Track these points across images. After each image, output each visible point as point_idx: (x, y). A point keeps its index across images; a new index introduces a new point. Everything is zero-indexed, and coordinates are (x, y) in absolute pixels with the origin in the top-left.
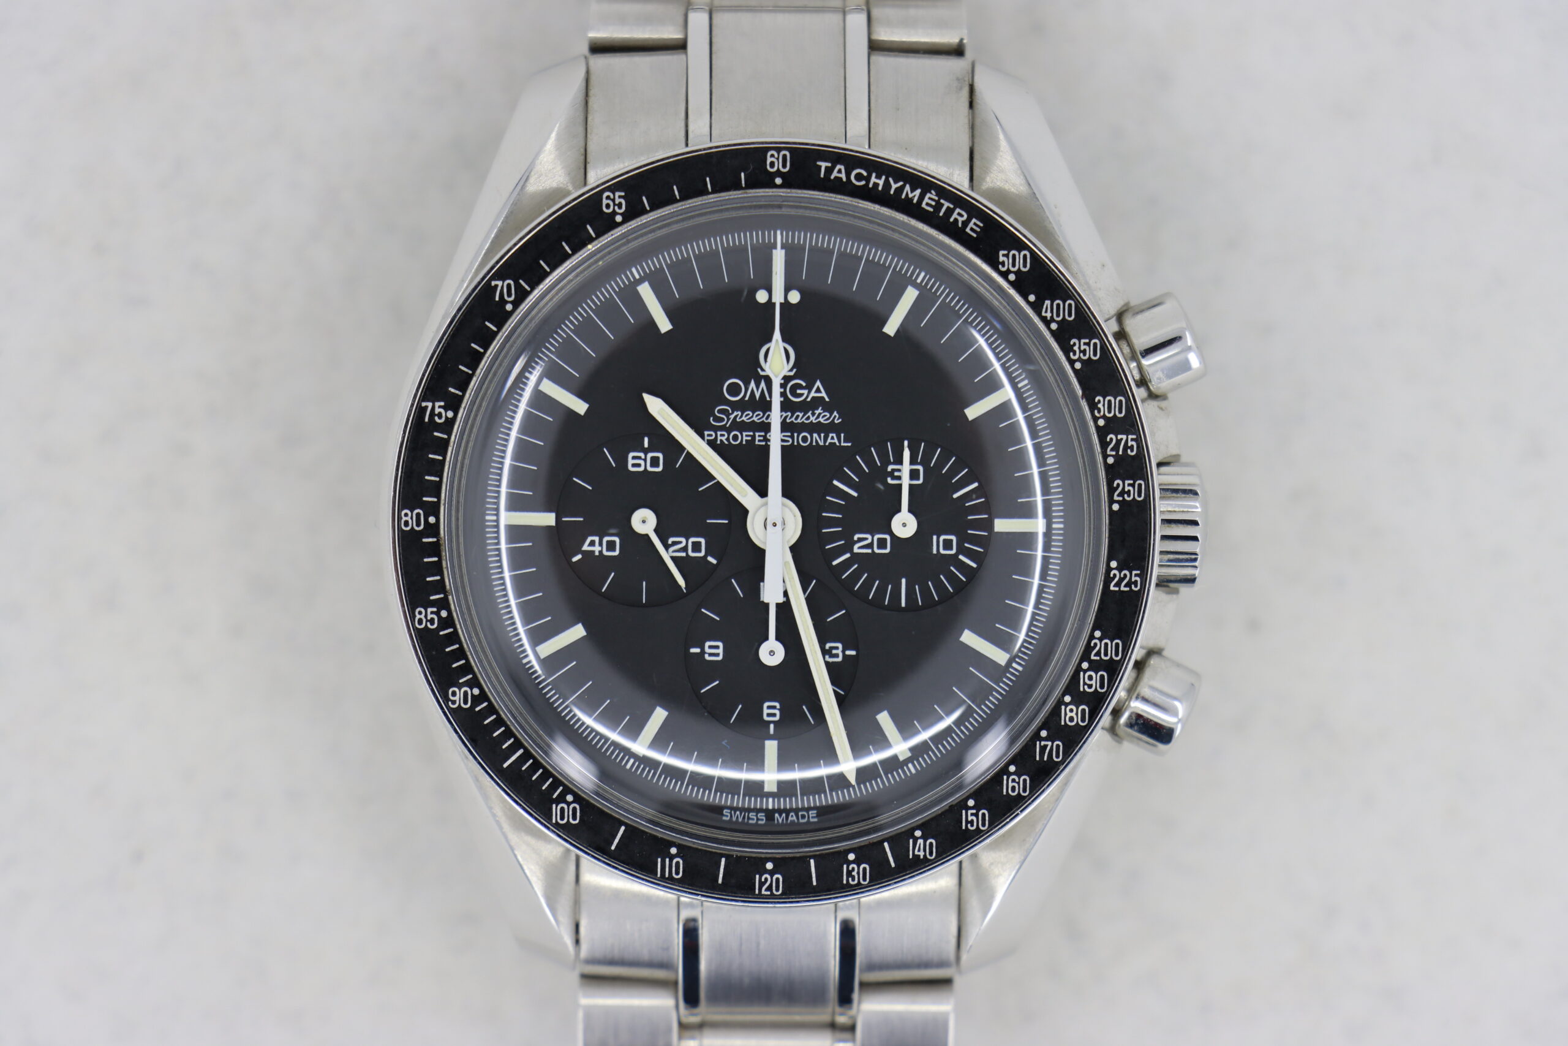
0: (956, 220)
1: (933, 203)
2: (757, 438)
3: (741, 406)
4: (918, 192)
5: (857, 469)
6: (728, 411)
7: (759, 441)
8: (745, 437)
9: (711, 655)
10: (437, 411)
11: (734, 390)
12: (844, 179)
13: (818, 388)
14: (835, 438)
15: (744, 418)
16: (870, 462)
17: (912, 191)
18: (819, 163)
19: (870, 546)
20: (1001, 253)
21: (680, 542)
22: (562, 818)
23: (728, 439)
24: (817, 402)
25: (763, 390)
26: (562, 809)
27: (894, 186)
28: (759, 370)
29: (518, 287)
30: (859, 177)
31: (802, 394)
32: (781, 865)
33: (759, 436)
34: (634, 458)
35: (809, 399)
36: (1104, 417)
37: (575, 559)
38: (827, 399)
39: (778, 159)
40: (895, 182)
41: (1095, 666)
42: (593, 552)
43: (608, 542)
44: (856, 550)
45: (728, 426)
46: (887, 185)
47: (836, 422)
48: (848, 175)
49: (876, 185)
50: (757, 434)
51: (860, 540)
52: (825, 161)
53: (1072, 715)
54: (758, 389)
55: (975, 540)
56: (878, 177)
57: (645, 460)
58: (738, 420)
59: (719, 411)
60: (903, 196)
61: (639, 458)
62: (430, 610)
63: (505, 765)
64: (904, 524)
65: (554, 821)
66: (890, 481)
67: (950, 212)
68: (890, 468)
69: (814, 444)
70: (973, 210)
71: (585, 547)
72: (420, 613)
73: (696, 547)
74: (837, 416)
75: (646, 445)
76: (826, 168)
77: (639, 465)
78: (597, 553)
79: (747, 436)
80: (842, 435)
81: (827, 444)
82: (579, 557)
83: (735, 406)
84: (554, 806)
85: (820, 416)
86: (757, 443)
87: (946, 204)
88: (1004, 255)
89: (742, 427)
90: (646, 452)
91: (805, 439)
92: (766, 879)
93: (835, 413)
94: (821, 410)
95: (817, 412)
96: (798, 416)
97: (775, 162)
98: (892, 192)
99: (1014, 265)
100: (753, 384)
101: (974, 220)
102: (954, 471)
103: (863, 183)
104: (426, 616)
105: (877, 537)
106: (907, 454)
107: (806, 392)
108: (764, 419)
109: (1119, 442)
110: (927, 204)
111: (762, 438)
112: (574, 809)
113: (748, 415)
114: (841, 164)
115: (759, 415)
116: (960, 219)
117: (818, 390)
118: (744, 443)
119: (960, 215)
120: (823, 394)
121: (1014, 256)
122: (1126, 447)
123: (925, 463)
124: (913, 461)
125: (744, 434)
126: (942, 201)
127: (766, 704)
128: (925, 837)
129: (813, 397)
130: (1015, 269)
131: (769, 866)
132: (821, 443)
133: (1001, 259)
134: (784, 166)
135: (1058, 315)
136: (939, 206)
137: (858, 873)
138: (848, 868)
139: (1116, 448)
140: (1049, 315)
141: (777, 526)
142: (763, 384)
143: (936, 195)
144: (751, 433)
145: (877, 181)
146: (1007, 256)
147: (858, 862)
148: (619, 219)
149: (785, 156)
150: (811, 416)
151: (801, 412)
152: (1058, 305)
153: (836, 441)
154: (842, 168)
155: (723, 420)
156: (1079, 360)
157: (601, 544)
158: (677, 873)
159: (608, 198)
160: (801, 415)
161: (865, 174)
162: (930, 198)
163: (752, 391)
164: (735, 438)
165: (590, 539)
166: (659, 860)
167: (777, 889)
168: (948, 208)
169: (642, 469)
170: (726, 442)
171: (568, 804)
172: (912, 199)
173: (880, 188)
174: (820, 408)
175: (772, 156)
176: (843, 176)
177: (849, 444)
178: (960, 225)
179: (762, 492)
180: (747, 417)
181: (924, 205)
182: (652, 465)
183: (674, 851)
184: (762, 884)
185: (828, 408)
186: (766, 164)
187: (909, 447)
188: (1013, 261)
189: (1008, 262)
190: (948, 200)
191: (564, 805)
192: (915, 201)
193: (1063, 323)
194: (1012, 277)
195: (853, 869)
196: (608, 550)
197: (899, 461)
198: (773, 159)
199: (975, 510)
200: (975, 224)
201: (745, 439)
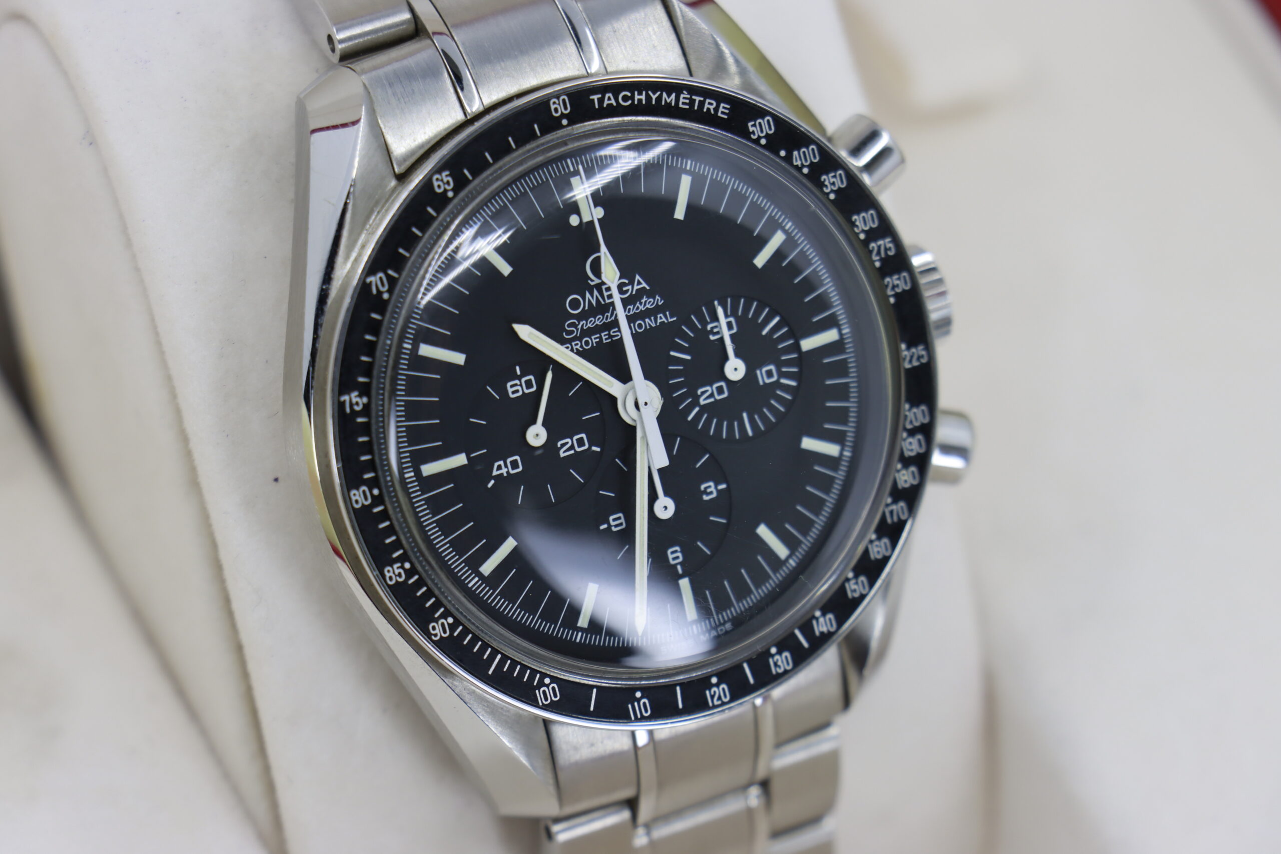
0: (708, 109)
1: (687, 101)
2: (604, 338)
3: (584, 316)
4: (673, 96)
5: (685, 337)
6: (575, 322)
7: (606, 339)
8: (594, 339)
9: (616, 526)
10: (354, 400)
11: (575, 304)
12: (615, 104)
13: (638, 281)
14: (663, 317)
15: (589, 325)
16: (692, 327)
17: (669, 96)
18: (592, 97)
19: (712, 395)
20: (750, 124)
21: (567, 443)
22: (546, 699)
23: (581, 346)
24: (641, 293)
25: (597, 297)
26: (544, 692)
27: (654, 97)
28: (589, 281)
29: (388, 276)
30: (625, 98)
31: (627, 291)
32: (723, 676)
33: (605, 335)
34: (512, 386)
35: (634, 293)
36: (863, 231)
37: (490, 485)
38: (648, 288)
39: (559, 104)
40: (654, 94)
41: (912, 433)
42: (502, 474)
43: (511, 462)
44: (702, 402)
45: (578, 335)
46: (648, 98)
47: (660, 304)
48: (616, 100)
49: (640, 101)
50: (603, 334)
51: (703, 393)
52: (596, 94)
53: (906, 478)
54: (592, 297)
55: (788, 363)
56: (640, 94)
57: (521, 385)
58: (585, 328)
59: (568, 326)
60: (663, 103)
61: (516, 385)
62: (395, 566)
63: (490, 672)
64: (735, 369)
65: (541, 704)
66: (712, 338)
67: (702, 104)
68: (709, 327)
69: (648, 327)
70: (720, 97)
71: (495, 473)
72: (389, 572)
73: (581, 442)
74: (659, 299)
75: (518, 372)
76: (598, 99)
77: (517, 391)
78: (505, 475)
79: (595, 338)
80: (668, 313)
81: (658, 324)
82: (492, 482)
83: (579, 317)
84: (537, 691)
85: (647, 303)
87: (698, 99)
88: (752, 126)
90: (519, 378)
91: (640, 326)
92: (715, 692)
93: (657, 297)
94: (646, 298)
95: (643, 301)
96: (630, 309)
97: (558, 108)
98: (654, 102)
99: (762, 131)
100: (588, 295)
101: (722, 105)
102: (757, 313)
103: (630, 102)
104: (394, 573)
105: (715, 386)
106: (720, 311)
107: (630, 287)
108: (604, 320)
109: (879, 247)
110: (683, 103)
112: (553, 688)
113: (591, 321)
114: (609, 93)
116: (712, 107)
117: (639, 283)
119: (710, 104)
120: (644, 285)
121: (760, 123)
122: (886, 250)
123: (734, 313)
124: (726, 316)
125: (593, 337)
126: (694, 97)
127: (669, 551)
128: (824, 614)
129: (637, 290)
130: (764, 134)
131: (714, 680)
132: (653, 325)
133: (751, 129)
134: (566, 108)
135: (806, 160)
136: (692, 102)
137: (782, 662)
138: (773, 660)
139: (879, 253)
140: (799, 163)
141: (644, 403)
142: (596, 293)
143: (688, 94)
144: (598, 335)
145: (640, 97)
146: (754, 125)
147: (779, 652)
148: (450, 194)
149: (564, 100)
150: (639, 306)
151: (631, 305)
152: (804, 152)
153: (664, 319)
154: (610, 95)
155: (573, 332)
156: (832, 191)
157: (506, 466)
158: (646, 711)
159: (437, 179)
160: (631, 307)
161: (629, 94)
162: (684, 96)
163: (589, 300)
164: (587, 343)
165: (496, 464)
166: (630, 706)
167: (725, 696)
168: (700, 101)
169: (520, 393)
171: (547, 686)
172: (670, 103)
173: (644, 102)
174: (645, 297)
175: (554, 103)
176: (613, 102)
177: (675, 319)
178: (712, 112)
179: (624, 376)
180: (590, 323)
181: (681, 105)
182: (528, 388)
183: (638, 694)
184: (712, 697)
185: (650, 294)
186: (551, 112)
187: (719, 304)
188: (761, 128)
189: (756, 130)
190: (697, 95)
191: (545, 688)
192: (673, 104)
193: (812, 166)
194: (763, 142)
195: (777, 660)
196: (513, 469)
197: (715, 318)
198: (556, 106)
199: (782, 339)
200: (724, 108)
201: (594, 341)
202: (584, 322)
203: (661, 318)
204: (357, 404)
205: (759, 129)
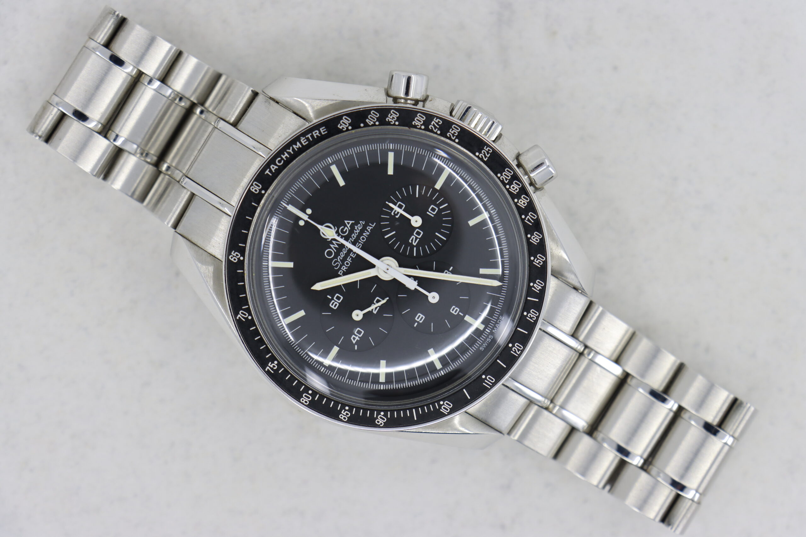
0: (317, 136)
1: (306, 140)
2: (352, 256)
3: (337, 254)
4: (298, 143)
5: (386, 226)
6: (336, 261)
7: (354, 256)
8: (349, 260)
9: (421, 320)
10: (272, 366)
11: (329, 254)
15: (342, 256)
16: (386, 220)
17: (296, 145)
18: (266, 173)
19: (416, 238)
20: (339, 126)
21: (373, 306)
22: (447, 410)
23: (346, 267)
24: (352, 226)
25: (336, 243)
26: (444, 408)
27: (291, 151)
28: (328, 240)
29: (244, 310)
30: (279, 162)
31: (346, 230)
32: (512, 341)
33: (352, 254)
34: (332, 305)
35: (350, 228)
36: (421, 125)
37: (356, 348)
38: (354, 222)
39: (255, 187)
40: (289, 149)
41: (510, 183)
42: (357, 340)
43: (357, 333)
44: (415, 244)
45: (341, 264)
46: (289, 153)
47: (364, 223)
48: (276, 165)
49: (286, 157)
50: (351, 255)
51: (412, 240)
52: (266, 170)
53: (523, 203)
54: (334, 244)
55: (438, 199)
56: (284, 154)
57: (335, 301)
58: (341, 259)
59: (334, 264)
60: (296, 150)
61: (333, 303)
62: (342, 412)
63: (416, 419)
64: (416, 221)
65: (447, 413)
66: (397, 217)
67: (312, 136)
68: (392, 214)
69: (367, 236)
70: (317, 127)
71: (354, 342)
72: (341, 417)
73: (378, 302)
74: (362, 222)
75: (330, 298)
76: (269, 171)
77: (336, 305)
78: (359, 339)
79: (349, 259)
80: (370, 224)
81: (370, 232)
82: (356, 346)
83: (336, 257)
84: (441, 410)
85: (358, 228)
86: (354, 257)
87: (309, 136)
88: (340, 126)
89: (345, 259)
90: (332, 299)
91: (363, 239)
92: (514, 349)
93: (361, 222)
95: (356, 228)
96: (353, 236)
97: (256, 189)
98: (292, 153)
99: (346, 124)
100: (332, 246)
101: (321, 129)
102: (408, 191)
103: (282, 161)
104: (344, 415)
105: (415, 234)
106: (391, 205)
107: (346, 228)
108: (347, 249)
109: (434, 125)
110: (305, 142)
111: (353, 254)
112: (447, 403)
114: (271, 165)
115: (344, 250)
117: (348, 223)
118: (351, 262)
119: (316, 133)
120: (351, 222)
121: (343, 122)
122: (437, 124)
123: (399, 200)
124: (395, 204)
125: (348, 259)
126: (307, 137)
127: (451, 311)
128: (534, 283)
129: (350, 226)
130: (348, 125)
131: (510, 345)
132: (368, 234)
133: (341, 128)
134: (259, 186)
135: (374, 119)
136: (308, 139)
137: (533, 315)
138: (528, 317)
139: (435, 127)
140: (372, 123)
141: (389, 269)
142: (334, 242)
143: (303, 137)
144: (349, 257)
145: (285, 156)
146: (341, 125)
147: (528, 312)
148: (242, 258)
149: (256, 184)
150: (356, 231)
151: (352, 234)
152: (370, 117)
153: (371, 228)
154: (273, 165)
155: (338, 264)
156: (395, 121)
157: (356, 336)
158: (493, 380)
159: (232, 258)
160: (353, 235)
161: (279, 159)
162: (303, 140)
163: (334, 247)
164: (347, 264)
165: (352, 338)
166: (484, 384)
167: (521, 347)
168: (311, 136)
169: (338, 304)
170: (347, 268)
171: (443, 404)
172: (299, 147)
173: (288, 156)
174: (355, 226)
175: (253, 189)
176: (276, 167)
177: (375, 224)
178: (319, 135)
179: (373, 266)
180: (342, 255)
181: (304, 144)
182: (339, 300)
183: (483, 377)
184: (515, 352)
185: (357, 223)
186: (254, 193)
187: (389, 202)
188: (345, 123)
189: (344, 126)
190: (308, 134)
191: (443, 406)
192: (301, 146)
193: (378, 119)
194: (350, 128)
195: (530, 316)
196: (360, 335)
197: (392, 209)
198: (254, 189)
199: (427, 192)
200: (322, 130)
201: (350, 260)
202: (339, 257)
203: (369, 228)
204: (274, 366)
205: (344, 125)
